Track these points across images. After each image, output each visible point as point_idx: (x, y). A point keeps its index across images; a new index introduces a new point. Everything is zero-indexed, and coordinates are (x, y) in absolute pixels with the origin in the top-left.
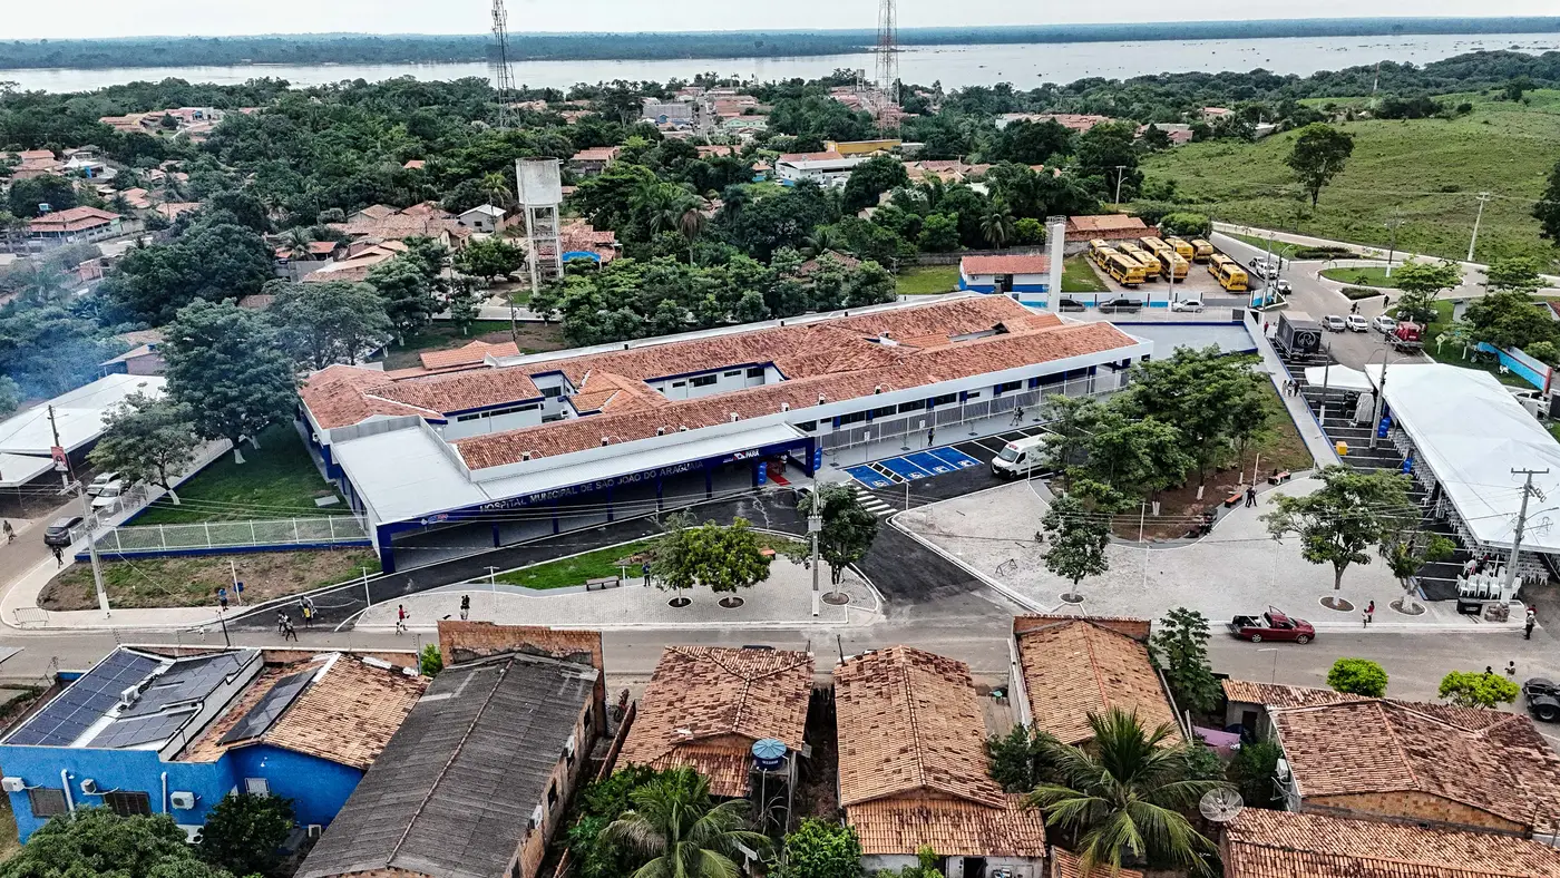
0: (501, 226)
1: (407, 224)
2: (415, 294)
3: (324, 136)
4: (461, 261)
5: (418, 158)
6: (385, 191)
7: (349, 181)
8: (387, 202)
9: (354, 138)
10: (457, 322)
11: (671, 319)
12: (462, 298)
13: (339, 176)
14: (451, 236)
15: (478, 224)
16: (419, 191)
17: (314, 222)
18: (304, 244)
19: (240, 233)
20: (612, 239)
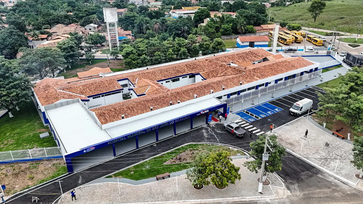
0: (97, 30)
1: (69, 30)
2: (73, 51)
3: (45, 6)
4: (87, 40)
5: (71, 12)
6: (62, 20)
7: (51, 17)
8: (62, 23)
9: (53, 7)
10: (88, 60)
11: (159, 58)
12: (89, 52)
13: (48, 15)
14: (82, 32)
15: (90, 29)
16: (72, 20)
17: (41, 29)
18: (37, 36)
19: (16, 32)
20: (131, 33)
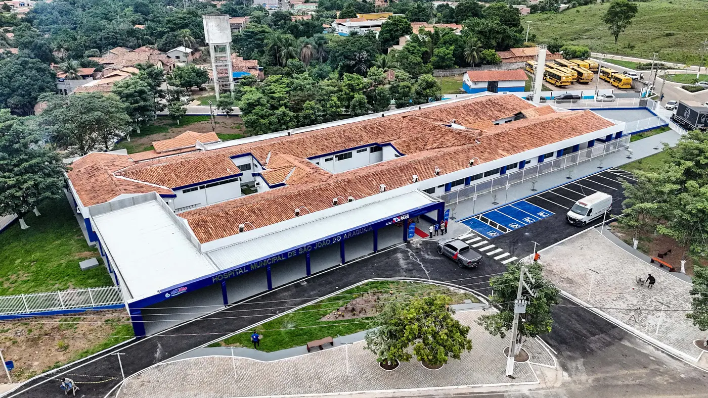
0: (190, 58)
1: (137, 58)
2: (145, 100)
3: (89, 13)
4: (171, 79)
5: (140, 24)
6: (123, 40)
7: (102, 34)
8: (124, 45)
9: (105, 14)
10: (173, 117)
11: (312, 114)
12: (175, 102)
13: (96, 31)
14: (163, 64)
15: (178, 57)
16: (142, 39)
17: (82, 57)
18: (74, 70)
19: (34, 63)
20: (256, 65)
